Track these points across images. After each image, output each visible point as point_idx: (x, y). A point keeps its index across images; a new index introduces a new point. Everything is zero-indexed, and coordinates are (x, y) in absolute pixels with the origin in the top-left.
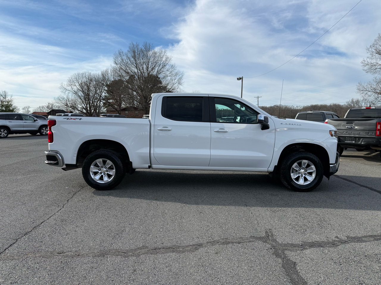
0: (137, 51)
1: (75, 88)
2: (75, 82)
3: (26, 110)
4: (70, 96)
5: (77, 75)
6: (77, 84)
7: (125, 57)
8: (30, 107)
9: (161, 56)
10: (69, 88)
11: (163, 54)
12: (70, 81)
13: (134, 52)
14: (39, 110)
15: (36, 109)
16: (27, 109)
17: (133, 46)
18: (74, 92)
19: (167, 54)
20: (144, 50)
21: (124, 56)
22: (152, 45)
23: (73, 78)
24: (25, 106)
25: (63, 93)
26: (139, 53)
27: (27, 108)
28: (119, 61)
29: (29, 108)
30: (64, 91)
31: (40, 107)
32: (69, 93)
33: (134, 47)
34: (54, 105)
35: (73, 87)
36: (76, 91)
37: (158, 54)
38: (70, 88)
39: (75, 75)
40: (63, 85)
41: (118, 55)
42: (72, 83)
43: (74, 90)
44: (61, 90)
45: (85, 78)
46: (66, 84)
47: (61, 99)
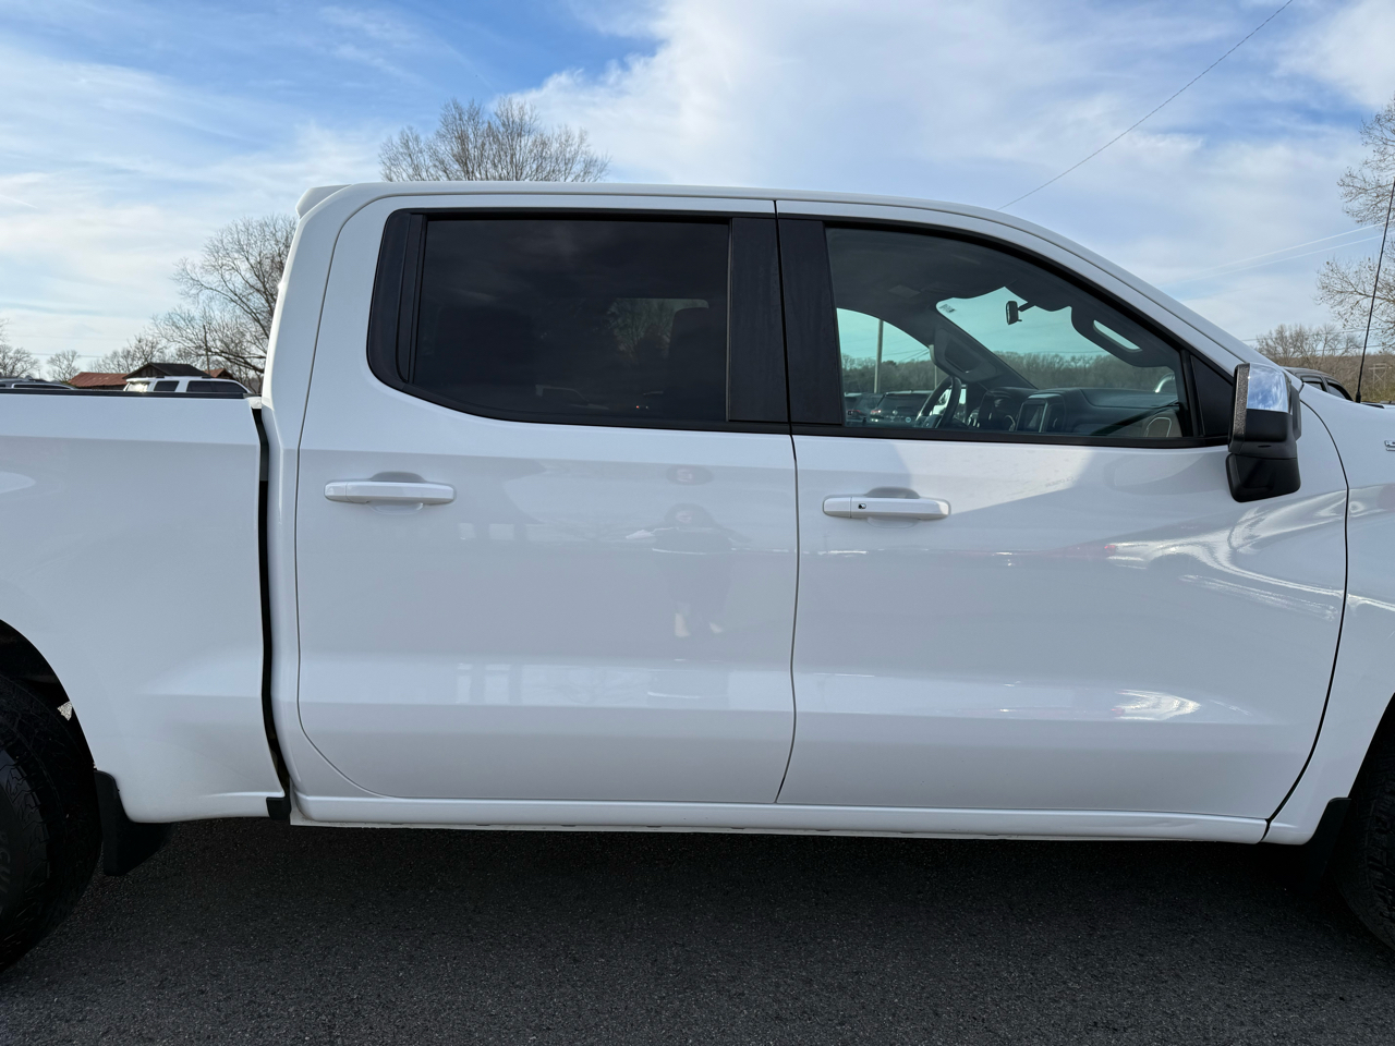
0: (472, 136)
1: (237, 283)
2: (236, 255)
3: (63, 367)
4: (217, 312)
5: (243, 229)
6: (244, 266)
7: (426, 157)
8: (79, 356)
9: (567, 156)
10: (213, 279)
11: (576, 146)
12: (215, 251)
13: (462, 139)
14: (112, 366)
15: (101, 362)
16: (66, 362)
17: (457, 117)
18: (232, 295)
19: (588, 146)
20: (502, 129)
21: (421, 152)
22: (532, 110)
23: (225, 241)
24: (59, 352)
25: (190, 300)
26: (480, 141)
27: (68, 360)
28: (405, 175)
29: (73, 357)
30: (194, 291)
31: (115, 354)
32: (211, 299)
33: (461, 119)
34: (159, 346)
35: (227, 277)
36: (238, 292)
37: (555, 146)
38: (215, 280)
39: (234, 229)
40: (189, 267)
41: (401, 150)
42: (224, 262)
43: (231, 286)
44: (183, 287)
45: (273, 242)
46: (200, 265)
47: (182, 324)
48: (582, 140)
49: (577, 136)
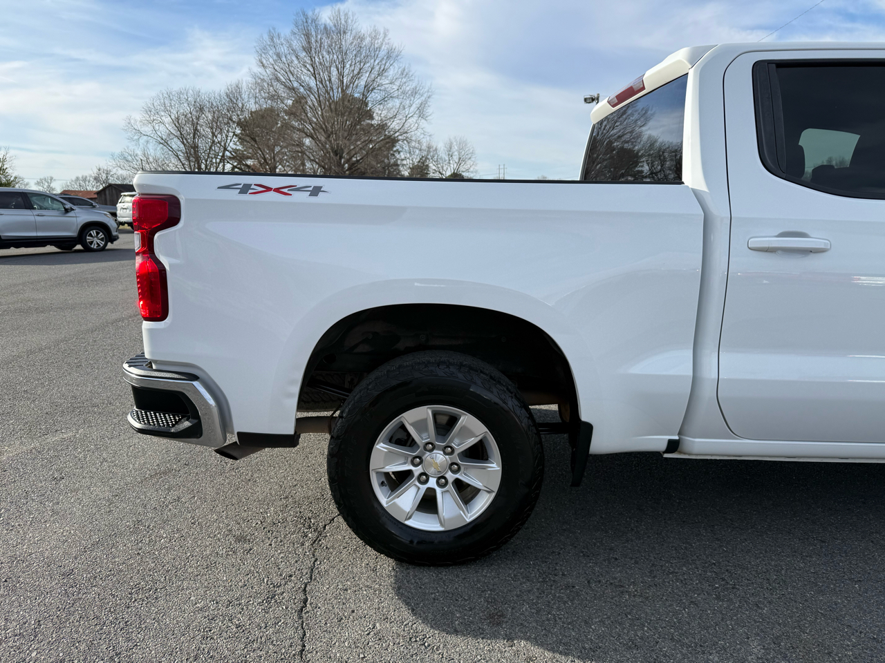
0: (314, 33)
1: (162, 131)
2: (163, 114)
3: (45, 187)
4: (151, 151)
5: (167, 96)
6: (167, 120)
7: (285, 48)
8: (55, 180)
9: (376, 46)
10: (147, 129)
11: (381, 40)
12: (148, 111)
13: (308, 36)
14: (76, 186)
15: (69, 184)
16: (46, 184)
17: (305, 21)
18: (159, 139)
19: (389, 39)
20: (334, 29)
21: (282, 45)
22: (353, 16)
23: (155, 104)
24: (42, 177)
25: (134, 143)
26: (319, 37)
27: (48, 183)
28: (271, 60)
29: (51, 180)
30: (136, 137)
31: (77, 179)
32: (147, 142)
33: (307, 22)
34: (112, 173)
35: (157, 128)
36: (164, 137)
37: (368, 40)
38: (150, 130)
39: (161, 96)
40: (132, 121)
41: (269, 43)
42: (155, 118)
43: (159, 134)
44: (129, 134)
45: (186, 105)
46: (139, 120)
47: (130, 158)
48: (385, 35)
49: (382, 33)
